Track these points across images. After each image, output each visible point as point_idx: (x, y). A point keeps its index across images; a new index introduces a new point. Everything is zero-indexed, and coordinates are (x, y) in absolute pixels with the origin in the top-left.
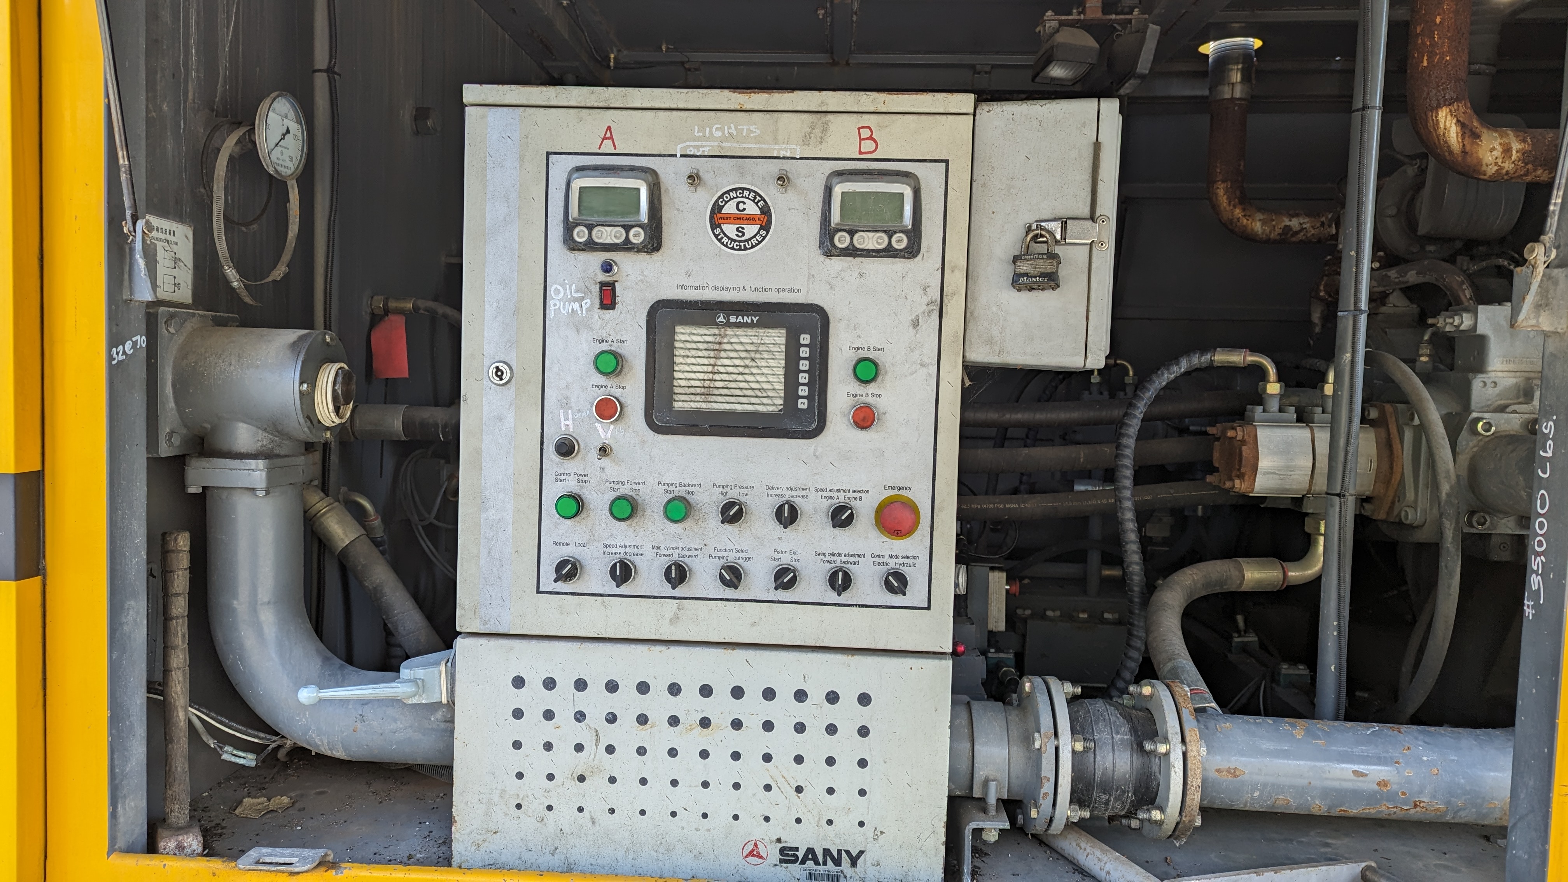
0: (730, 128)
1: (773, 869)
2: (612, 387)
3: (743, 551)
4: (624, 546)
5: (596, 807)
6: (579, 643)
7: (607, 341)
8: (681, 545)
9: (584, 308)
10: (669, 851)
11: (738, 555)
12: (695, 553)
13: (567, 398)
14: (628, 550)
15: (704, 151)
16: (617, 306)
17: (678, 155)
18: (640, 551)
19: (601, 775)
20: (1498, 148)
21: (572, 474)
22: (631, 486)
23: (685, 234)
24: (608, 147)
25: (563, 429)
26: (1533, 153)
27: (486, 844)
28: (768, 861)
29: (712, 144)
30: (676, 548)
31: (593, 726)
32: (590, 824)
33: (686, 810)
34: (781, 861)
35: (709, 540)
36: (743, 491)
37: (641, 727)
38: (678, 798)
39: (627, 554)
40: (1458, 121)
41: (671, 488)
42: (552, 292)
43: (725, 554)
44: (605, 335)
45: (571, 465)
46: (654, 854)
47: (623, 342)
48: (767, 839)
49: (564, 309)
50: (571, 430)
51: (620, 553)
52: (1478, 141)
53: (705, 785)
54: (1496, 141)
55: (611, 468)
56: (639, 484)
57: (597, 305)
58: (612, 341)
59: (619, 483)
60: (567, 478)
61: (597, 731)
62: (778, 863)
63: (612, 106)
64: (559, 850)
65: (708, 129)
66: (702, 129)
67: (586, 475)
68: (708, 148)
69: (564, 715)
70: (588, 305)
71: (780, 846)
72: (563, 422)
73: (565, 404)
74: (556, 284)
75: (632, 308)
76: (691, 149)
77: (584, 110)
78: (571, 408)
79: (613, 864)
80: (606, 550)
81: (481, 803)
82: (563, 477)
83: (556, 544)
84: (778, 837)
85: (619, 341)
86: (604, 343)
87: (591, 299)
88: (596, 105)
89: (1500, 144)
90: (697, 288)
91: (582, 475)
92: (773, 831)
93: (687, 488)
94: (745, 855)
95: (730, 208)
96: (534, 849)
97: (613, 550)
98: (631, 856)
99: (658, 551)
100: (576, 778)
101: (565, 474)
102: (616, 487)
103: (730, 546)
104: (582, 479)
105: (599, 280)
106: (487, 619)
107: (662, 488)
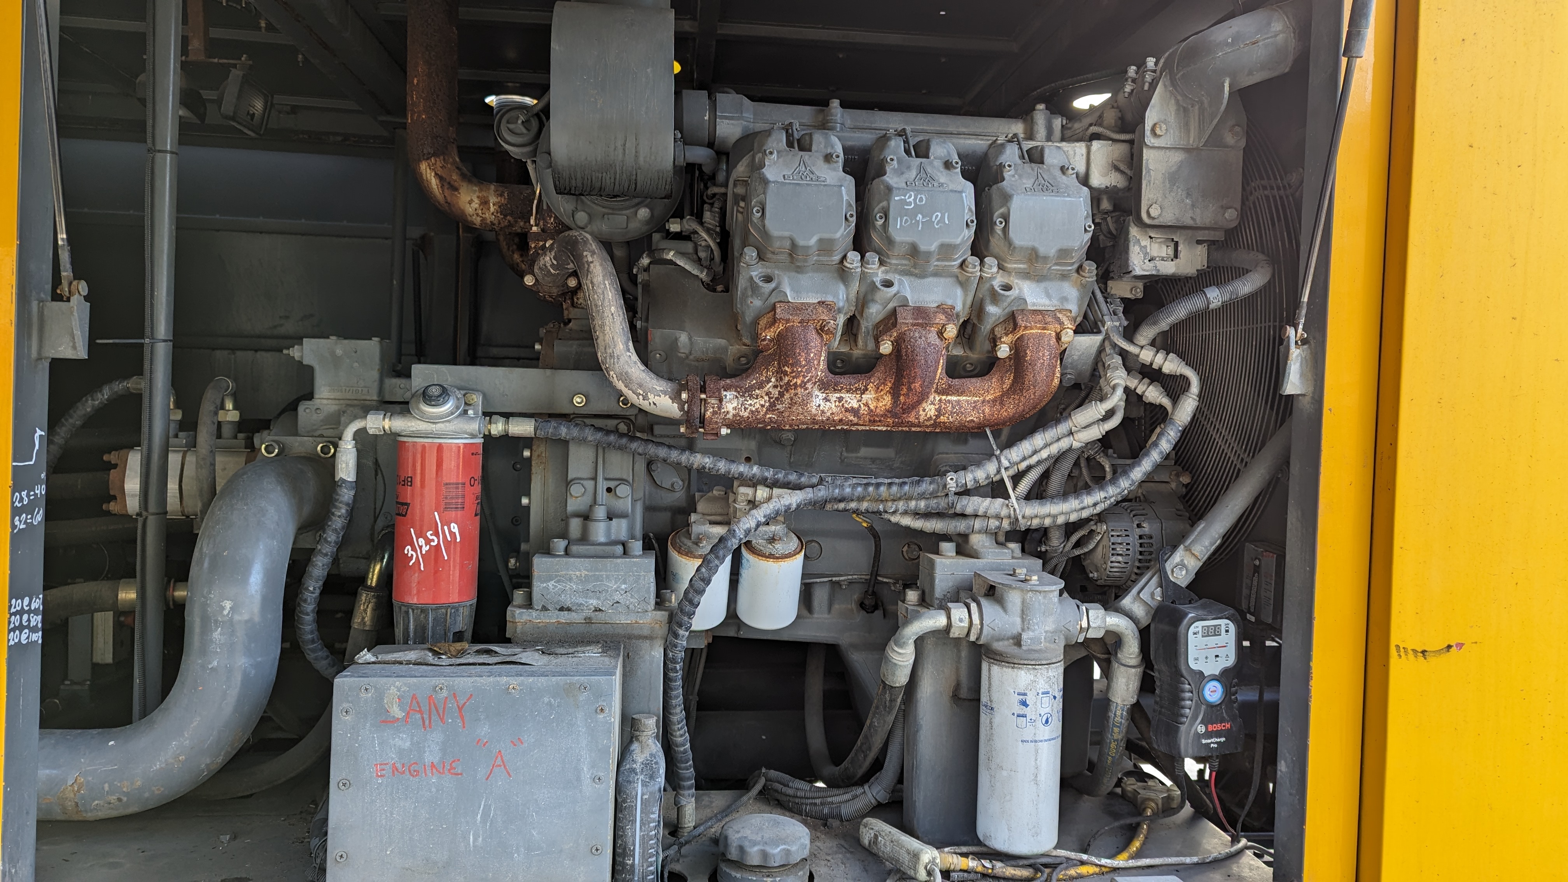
20: (476, 201)
26: (509, 206)
40: (436, 174)
52: (456, 193)
54: (475, 194)
89: (478, 197)
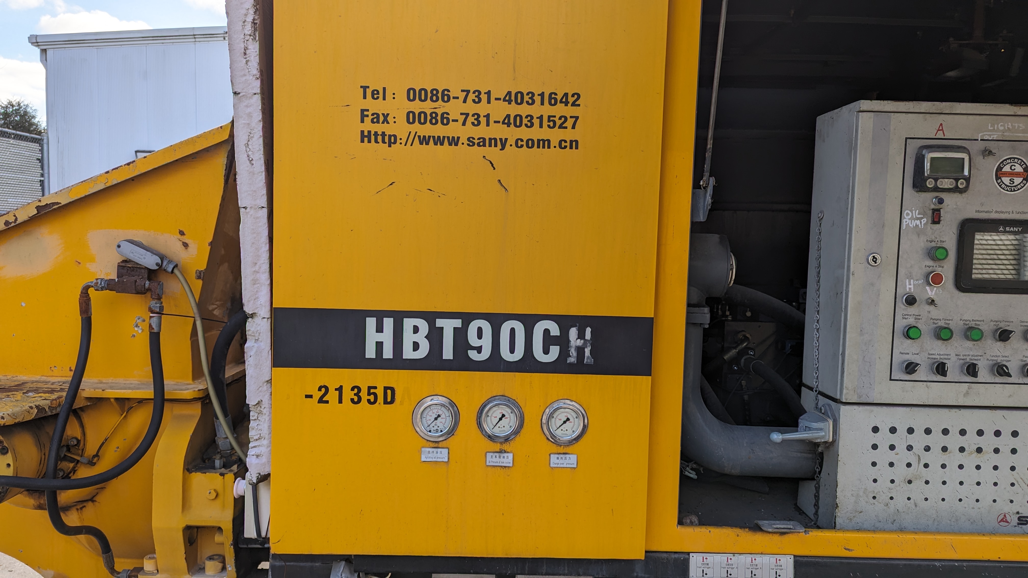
0: (1008, 125)
1: (1013, 528)
2: (936, 267)
3: (1006, 357)
4: (940, 355)
5: (917, 497)
6: (910, 408)
7: (935, 242)
8: (971, 353)
9: (922, 224)
10: (957, 520)
11: (1003, 359)
12: (980, 358)
13: (910, 273)
14: (942, 357)
15: (993, 137)
16: (941, 222)
17: (979, 140)
18: (949, 357)
19: (921, 480)
21: (912, 315)
22: (945, 321)
23: (981, 182)
24: (940, 135)
25: (908, 290)
27: (855, 518)
28: (1011, 524)
29: (998, 133)
30: (969, 355)
31: (917, 453)
32: (914, 507)
33: (967, 498)
34: (1018, 524)
35: (987, 351)
36: (1007, 323)
37: (944, 453)
38: (963, 491)
39: (941, 359)
41: (967, 323)
42: (905, 215)
43: (996, 358)
44: (933, 238)
45: (912, 310)
46: (949, 522)
47: (944, 242)
48: (1011, 512)
49: (911, 224)
50: (912, 291)
51: (937, 359)
53: (978, 484)
55: (934, 312)
56: (949, 320)
57: (930, 222)
58: (938, 241)
59: (938, 319)
60: (909, 317)
61: (919, 456)
62: (1017, 525)
63: (943, 112)
64: (897, 521)
65: (996, 126)
66: (993, 125)
67: (920, 315)
68: (995, 136)
69: (901, 447)
70: (925, 222)
71: (1018, 516)
72: (908, 286)
73: (910, 277)
74: (907, 210)
75: (949, 223)
76: (986, 136)
77: (928, 115)
78: (912, 278)
79: (926, 528)
80: (929, 356)
81: (853, 496)
82: (907, 317)
83: (901, 353)
84: (1017, 511)
85: (941, 241)
86: (933, 243)
87: (926, 218)
88: (935, 112)
90: (986, 212)
91: (917, 316)
92: (1015, 508)
93: (976, 322)
94: (999, 521)
95: (1007, 169)
96: (882, 521)
97: (934, 357)
98: (936, 523)
99: (958, 357)
100: (907, 482)
101: (908, 315)
102: (936, 322)
103: (999, 354)
104: (917, 317)
105: (932, 208)
106: (861, 395)
107: (962, 322)
